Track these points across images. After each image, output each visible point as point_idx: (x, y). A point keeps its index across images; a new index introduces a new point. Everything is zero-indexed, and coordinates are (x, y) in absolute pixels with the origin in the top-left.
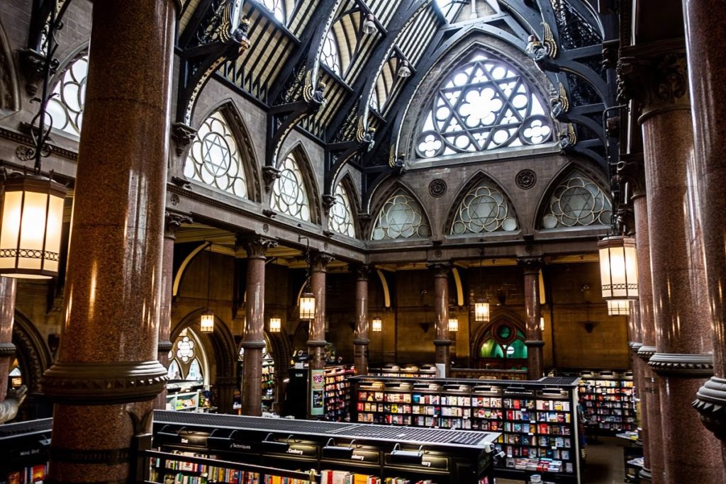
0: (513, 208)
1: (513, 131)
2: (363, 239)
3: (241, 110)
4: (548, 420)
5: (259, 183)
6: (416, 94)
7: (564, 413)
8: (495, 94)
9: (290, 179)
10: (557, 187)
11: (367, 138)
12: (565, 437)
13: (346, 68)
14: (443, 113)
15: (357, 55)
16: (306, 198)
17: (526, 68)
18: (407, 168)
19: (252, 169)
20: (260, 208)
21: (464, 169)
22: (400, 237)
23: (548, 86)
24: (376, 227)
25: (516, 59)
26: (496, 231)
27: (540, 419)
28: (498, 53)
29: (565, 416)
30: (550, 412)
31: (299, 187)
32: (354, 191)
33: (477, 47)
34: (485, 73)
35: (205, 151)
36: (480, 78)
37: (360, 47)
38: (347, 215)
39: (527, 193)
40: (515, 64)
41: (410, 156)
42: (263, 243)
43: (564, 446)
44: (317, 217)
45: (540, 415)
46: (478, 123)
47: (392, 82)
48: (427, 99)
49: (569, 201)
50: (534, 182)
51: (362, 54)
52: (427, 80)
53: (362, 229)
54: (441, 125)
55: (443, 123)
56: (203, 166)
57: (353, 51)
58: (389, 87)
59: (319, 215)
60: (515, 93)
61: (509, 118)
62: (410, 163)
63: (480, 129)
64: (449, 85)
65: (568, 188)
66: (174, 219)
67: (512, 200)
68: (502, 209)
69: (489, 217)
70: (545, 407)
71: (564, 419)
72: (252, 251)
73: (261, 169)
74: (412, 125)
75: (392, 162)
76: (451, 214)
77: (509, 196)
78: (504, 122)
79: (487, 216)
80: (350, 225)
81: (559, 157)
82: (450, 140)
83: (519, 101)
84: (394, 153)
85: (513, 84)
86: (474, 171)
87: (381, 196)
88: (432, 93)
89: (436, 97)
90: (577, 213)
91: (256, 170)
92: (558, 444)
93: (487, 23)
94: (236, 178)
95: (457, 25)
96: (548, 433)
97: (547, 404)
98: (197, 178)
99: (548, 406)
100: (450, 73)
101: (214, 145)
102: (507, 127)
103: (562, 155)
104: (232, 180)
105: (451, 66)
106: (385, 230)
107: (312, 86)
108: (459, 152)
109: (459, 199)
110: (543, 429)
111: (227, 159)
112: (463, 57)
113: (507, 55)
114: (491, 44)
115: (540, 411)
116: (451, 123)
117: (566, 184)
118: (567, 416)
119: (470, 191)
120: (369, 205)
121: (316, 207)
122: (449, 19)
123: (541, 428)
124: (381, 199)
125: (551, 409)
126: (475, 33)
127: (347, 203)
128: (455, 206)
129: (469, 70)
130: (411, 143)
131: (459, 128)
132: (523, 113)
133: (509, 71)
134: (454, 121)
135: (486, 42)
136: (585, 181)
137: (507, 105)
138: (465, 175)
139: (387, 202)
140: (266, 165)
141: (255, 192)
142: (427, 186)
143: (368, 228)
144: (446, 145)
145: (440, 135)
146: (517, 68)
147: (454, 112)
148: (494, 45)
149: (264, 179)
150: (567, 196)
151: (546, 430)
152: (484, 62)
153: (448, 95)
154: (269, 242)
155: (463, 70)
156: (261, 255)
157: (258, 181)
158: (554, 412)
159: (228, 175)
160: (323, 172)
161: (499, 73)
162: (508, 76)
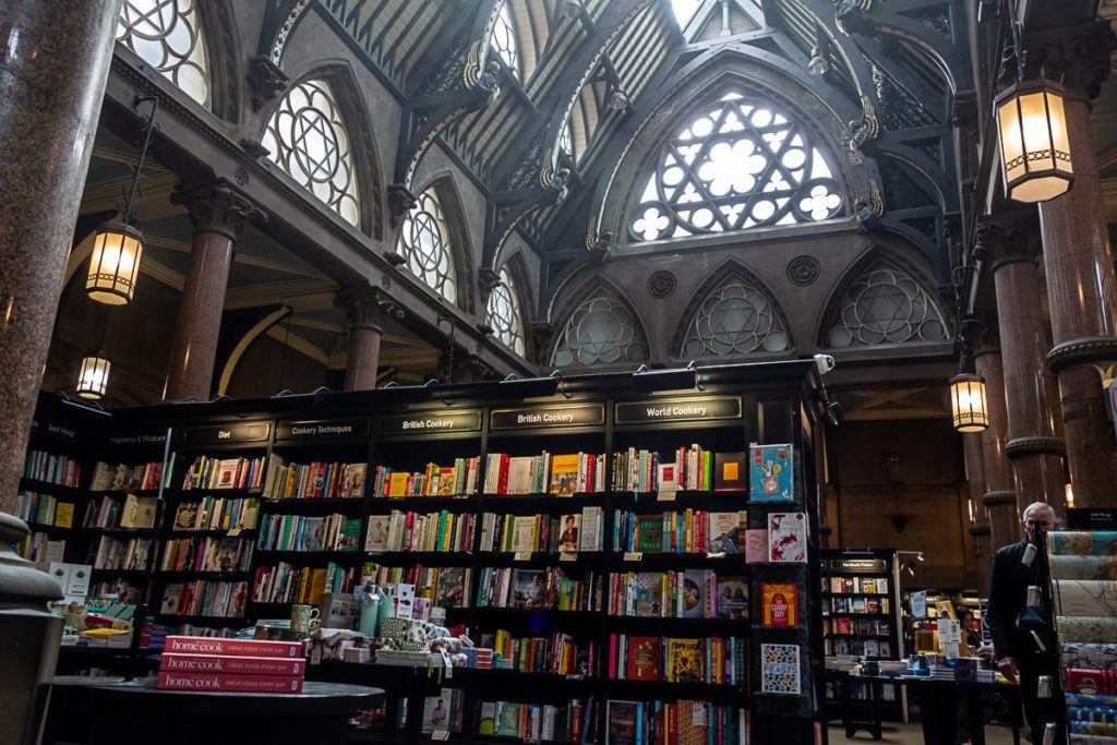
0: (783, 315)
1: (782, 202)
2: (538, 364)
3: (362, 85)
4: (851, 611)
5: (381, 210)
6: (632, 146)
7: (877, 597)
8: (756, 148)
9: (431, 231)
10: (853, 284)
11: (557, 183)
12: (880, 639)
13: (529, 75)
14: (674, 176)
15: (548, 58)
16: (452, 270)
17: (805, 108)
18: (614, 254)
19: (371, 185)
20: (380, 248)
21: (705, 255)
22: (598, 361)
23: (839, 134)
24: (560, 345)
25: (791, 95)
26: (754, 351)
27: (837, 609)
28: (761, 86)
29: (879, 602)
30: (855, 597)
31: (442, 249)
32: (528, 284)
33: (730, 79)
34: (742, 118)
35: (298, 134)
36: (732, 124)
37: (553, 46)
38: (515, 320)
39: (804, 291)
40: (789, 103)
41: (618, 237)
42: (380, 303)
43: (879, 654)
44: (468, 302)
45: (836, 603)
46: (727, 190)
47: (597, 120)
48: (649, 152)
49: (870, 306)
50: (815, 276)
51: (555, 58)
52: (650, 125)
53: (538, 347)
54: (669, 193)
55: (673, 190)
56: (293, 154)
57: (542, 50)
58: (592, 129)
59: (471, 298)
60: (786, 146)
61: (777, 183)
62: (620, 247)
63: (732, 198)
64: (685, 135)
65: (869, 286)
66: (237, 204)
67: (780, 302)
68: (763, 319)
69: (743, 331)
70: (845, 587)
71: (879, 607)
72: (361, 316)
73: (385, 188)
74: (623, 192)
75: (591, 243)
76: (682, 326)
77: (777, 297)
78: (769, 188)
79: (739, 328)
80: (518, 339)
81: (856, 237)
82: (684, 215)
83: (793, 159)
84: (595, 230)
85: (783, 134)
86: (721, 257)
87: (569, 297)
88: (658, 145)
89: (663, 152)
90: (885, 325)
91: (379, 187)
92: (869, 652)
93: (745, 43)
94: (343, 193)
95: (701, 45)
96: (852, 632)
97: (849, 583)
98: (280, 165)
99: (852, 587)
100: (686, 116)
101: (313, 129)
102: (773, 196)
103: (862, 233)
104: (337, 195)
105: (689, 105)
106: (574, 351)
107: (478, 65)
108: (696, 231)
109: (695, 301)
110: (843, 626)
111: (333, 157)
112: (707, 94)
113: (776, 90)
114: (750, 73)
115: (837, 596)
116: (685, 191)
117: (866, 280)
118: (885, 602)
119: (714, 292)
120: (550, 310)
121: (468, 286)
122: (688, 36)
123: (838, 624)
124: (570, 302)
125: (856, 591)
126: (727, 57)
127: (515, 303)
128: (689, 313)
129: (716, 115)
130: (622, 217)
131: (697, 198)
132: (798, 176)
133: (777, 116)
134: (690, 188)
135: (744, 70)
136: (897, 276)
137: (774, 162)
138: (706, 264)
139: (579, 309)
140: (395, 182)
141: (374, 223)
142: (645, 281)
143: (547, 347)
144: (675, 222)
145: (668, 208)
146: (791, 109)
147: (691, 174)
148: (755, 75)
149: (390, 205)
150: (866, 298)
151: (849, 628)
152: (739, 102)
153: (682, 150)
154: (389, 305)
155: (706, 113)
156: (376, 324)
157: (380, 206)
158: (861, 596)
159: (331, 183)
160: (482, 232)
161: (762, 118)
162: (776, 122)
